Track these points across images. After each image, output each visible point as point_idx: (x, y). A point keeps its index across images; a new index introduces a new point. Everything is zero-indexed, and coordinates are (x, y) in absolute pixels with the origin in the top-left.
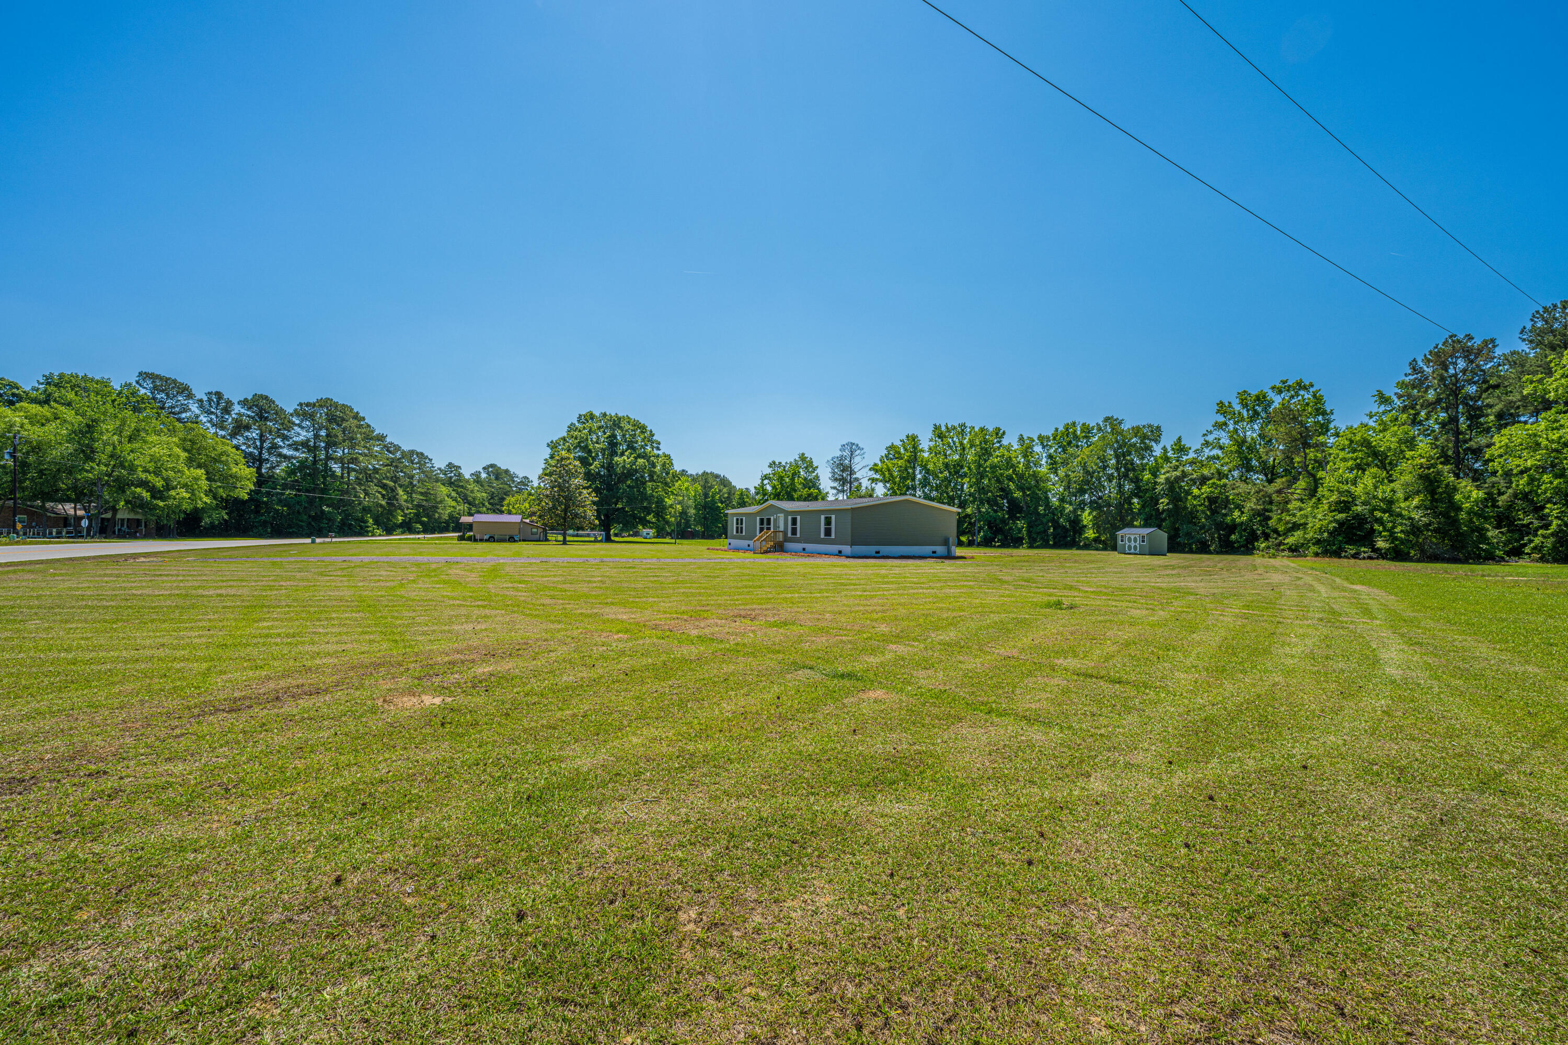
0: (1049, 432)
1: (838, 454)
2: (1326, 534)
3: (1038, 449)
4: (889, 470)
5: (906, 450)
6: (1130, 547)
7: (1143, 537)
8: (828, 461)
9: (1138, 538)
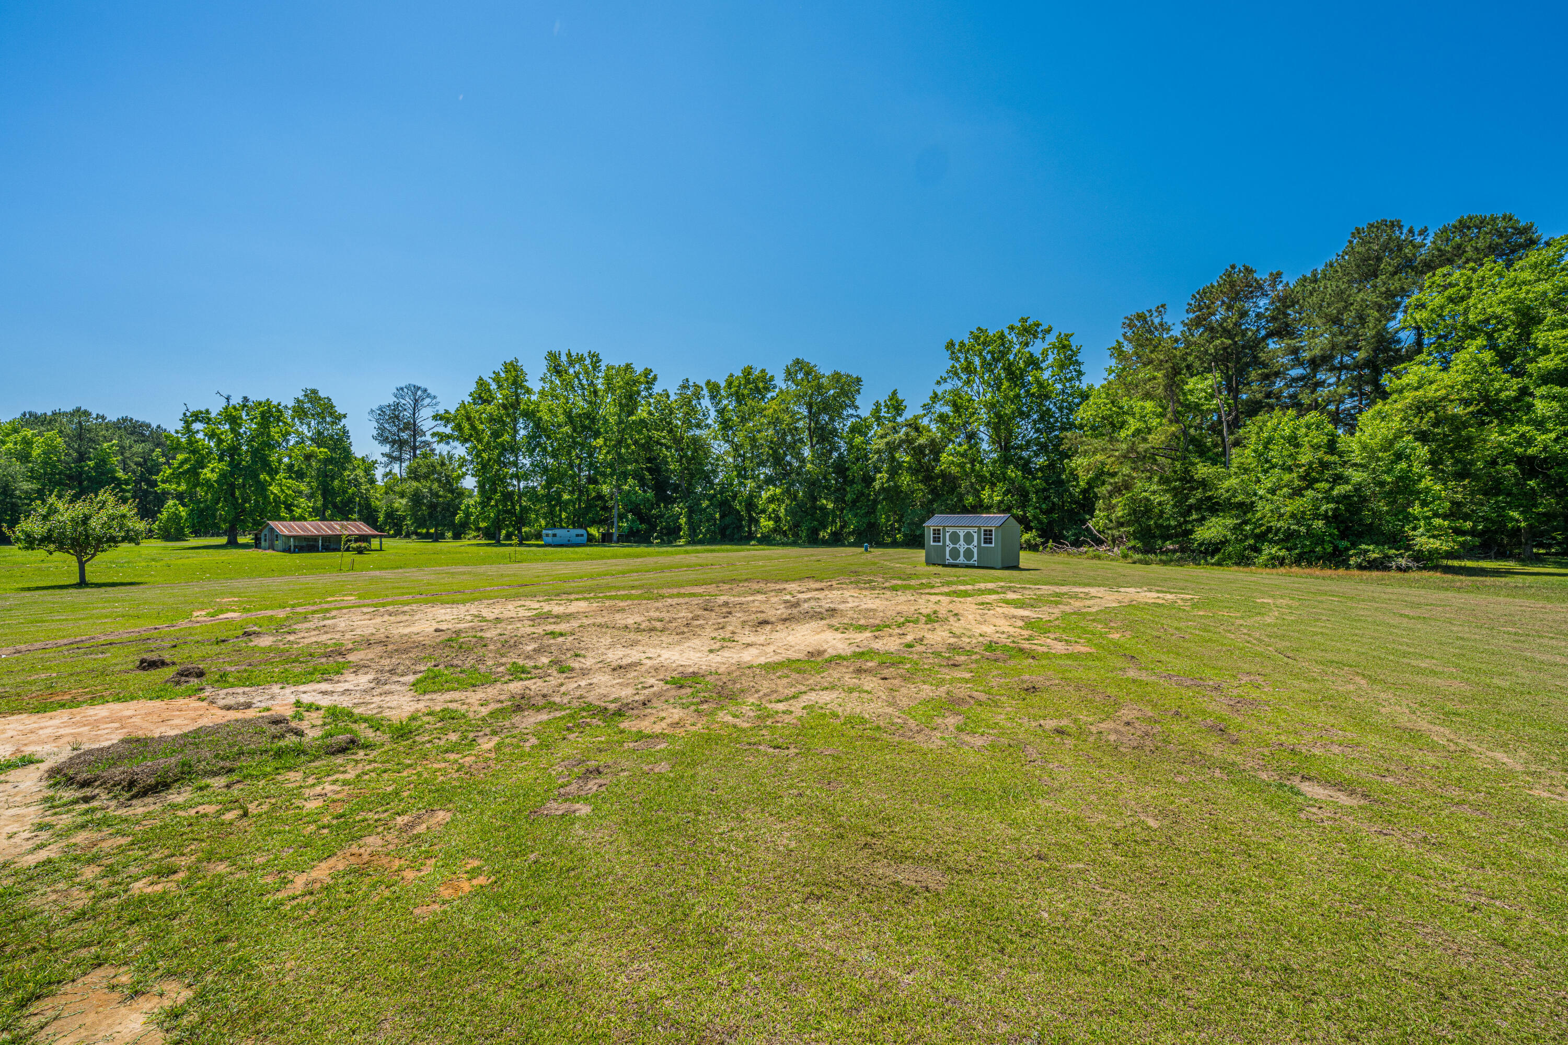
0: (721, 378)
1: (391, 400)
4: (469, 418)
6: (955, 553)
7: (988, 533)
8: (372, 411)
9: (975, 536)
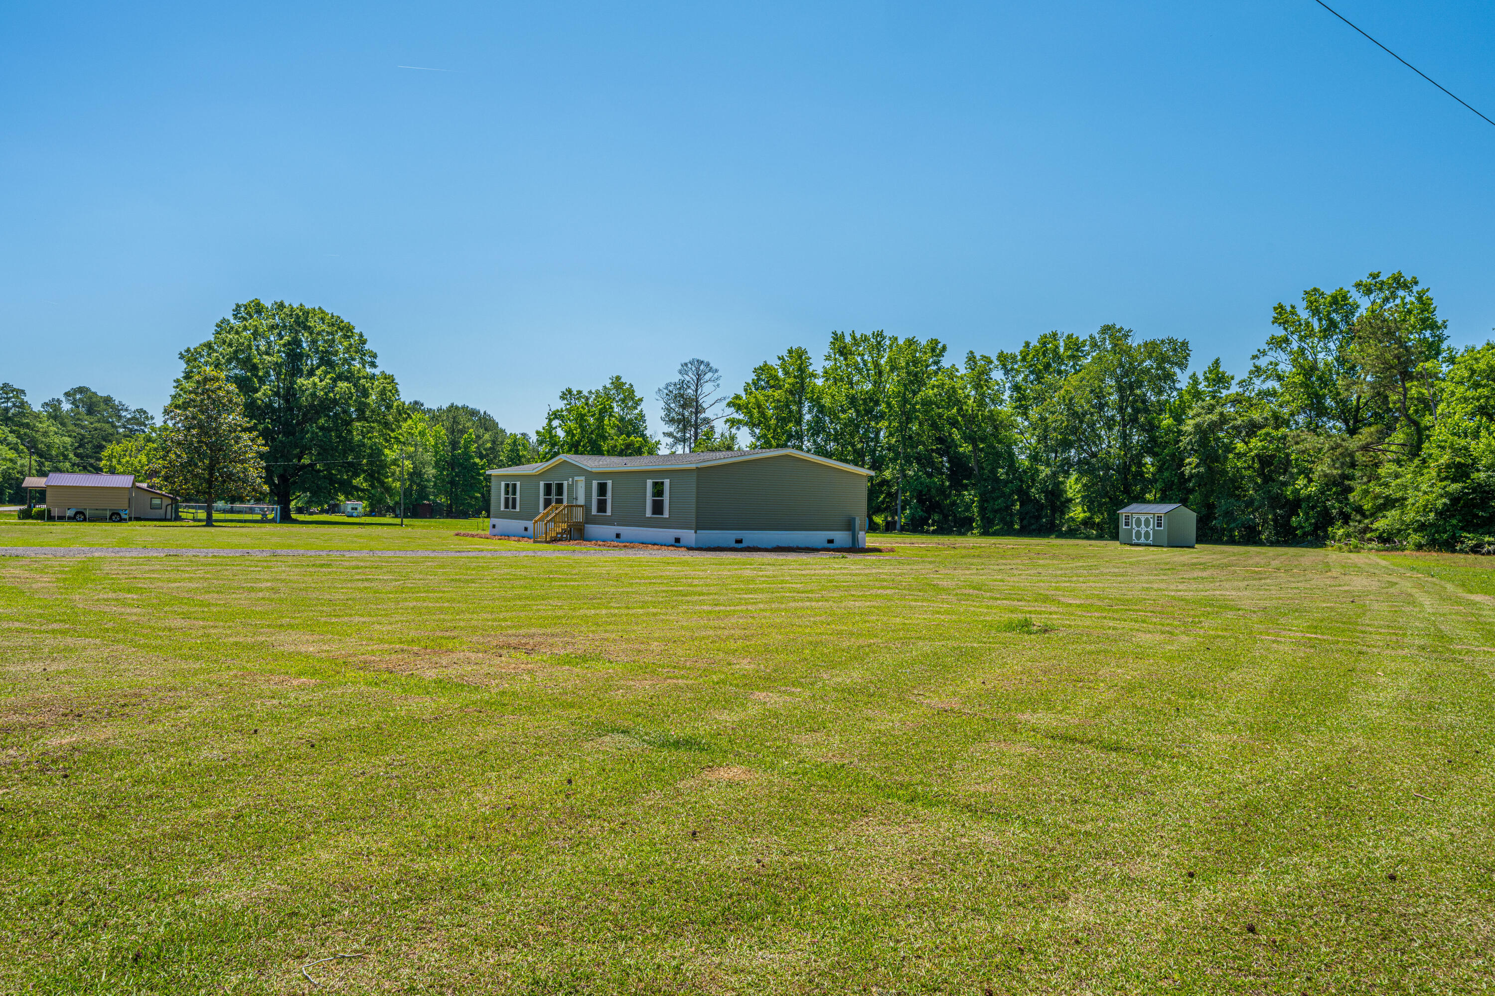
0: (1016, 349)
1: (676, 378)
2: (1432, 515)
3: (997, 375)
4: (759, 407)
5: (787, 373)
6: (1138, 535)
7: (1159, 518)
8: (659, 390)
9: (1152, 520)
